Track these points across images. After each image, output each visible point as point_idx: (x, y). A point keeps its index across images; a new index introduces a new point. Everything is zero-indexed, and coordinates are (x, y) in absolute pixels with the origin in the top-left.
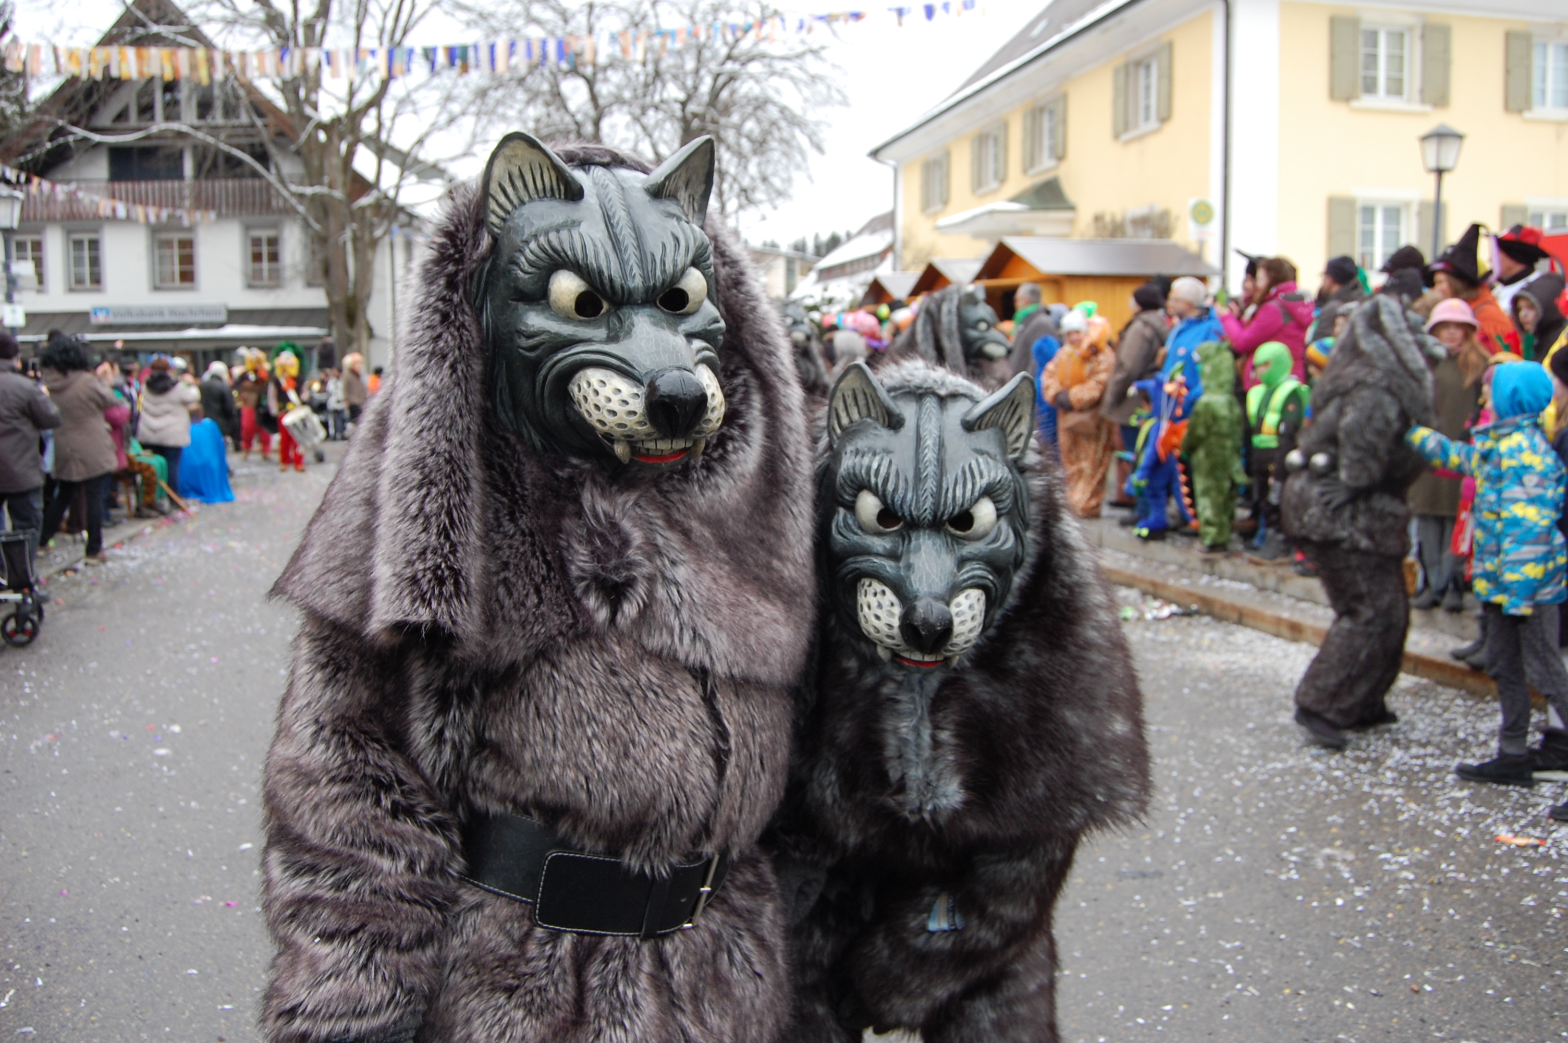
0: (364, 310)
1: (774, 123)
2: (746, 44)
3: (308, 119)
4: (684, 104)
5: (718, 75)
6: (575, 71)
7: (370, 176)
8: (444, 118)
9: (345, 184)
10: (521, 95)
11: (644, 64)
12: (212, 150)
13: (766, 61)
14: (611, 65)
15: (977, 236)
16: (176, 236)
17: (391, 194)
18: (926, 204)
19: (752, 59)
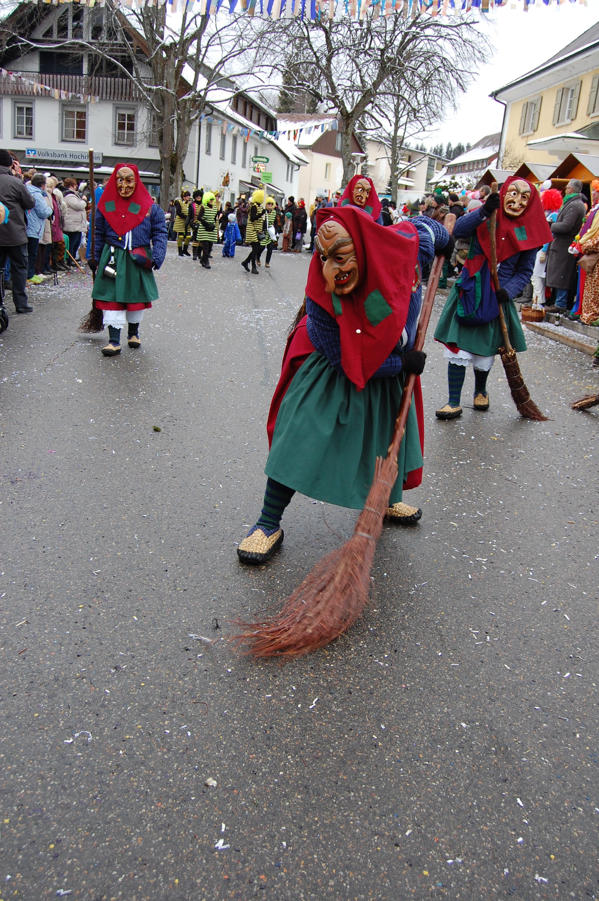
0: (181, 163)
1: (436, 69)
2: (425, 16)
3: (158, 43)
4: (383, 51)
5: (406, 34)
6: (319, 25)
7: (191, 82)
8: (237, 48)
9: (175, 85)
10: (285, 38)
11: (361, 23)
12: (101, 57)
13: (436, 28)
14: (341, 23)
15: (552, 152)
16: (76, 110)
17: (202, 93)
18: (523, 130)
19: (428, 27)
